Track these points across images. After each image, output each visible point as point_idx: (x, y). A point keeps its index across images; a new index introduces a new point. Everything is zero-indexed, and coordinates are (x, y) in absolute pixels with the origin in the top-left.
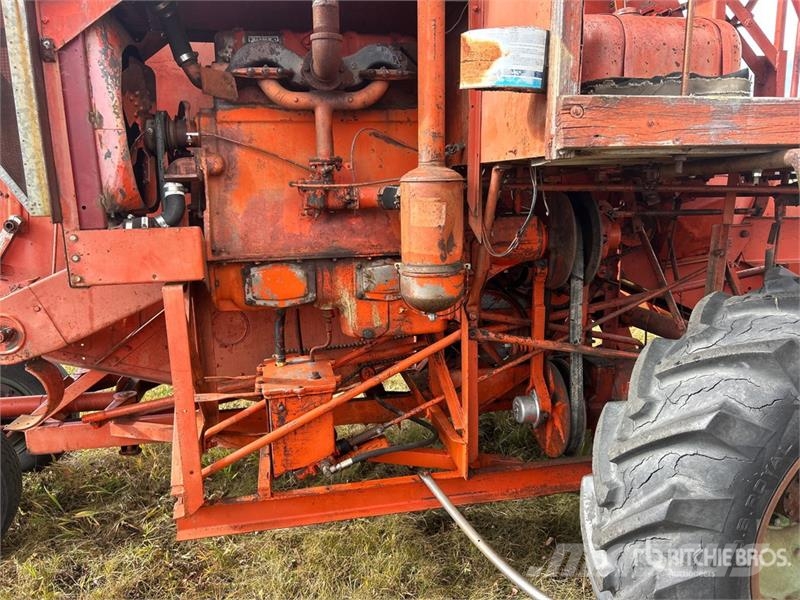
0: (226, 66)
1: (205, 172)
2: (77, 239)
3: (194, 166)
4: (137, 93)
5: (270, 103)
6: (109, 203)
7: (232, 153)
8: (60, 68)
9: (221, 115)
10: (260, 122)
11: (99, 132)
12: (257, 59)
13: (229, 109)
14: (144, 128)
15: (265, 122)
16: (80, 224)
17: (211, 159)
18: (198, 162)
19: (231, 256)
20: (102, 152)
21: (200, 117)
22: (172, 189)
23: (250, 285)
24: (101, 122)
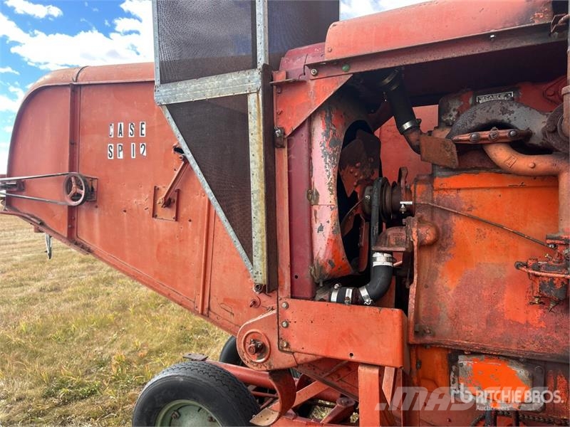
0: (447, 131)
1: (415, 244)
2: (288, 307)
3: (404, 237)
4: (357, 165)
5: (495, 168)
6: (318, 274)
7: (448, 222)
8: (289, 153)
9: (438, 182)
10: (482, 188)
11: (315, 207)
12: (484, 121)
13: (448, 176)
14: (363, 196)
15: (489, 188)
16: (292, 292)
17: (423, 230)
18: (409, 233)
19: (435, 340)
20: (316, 226)
21: (416, 184)
22: (380, 260)
23: (457, 374)
24: (318, 198)
